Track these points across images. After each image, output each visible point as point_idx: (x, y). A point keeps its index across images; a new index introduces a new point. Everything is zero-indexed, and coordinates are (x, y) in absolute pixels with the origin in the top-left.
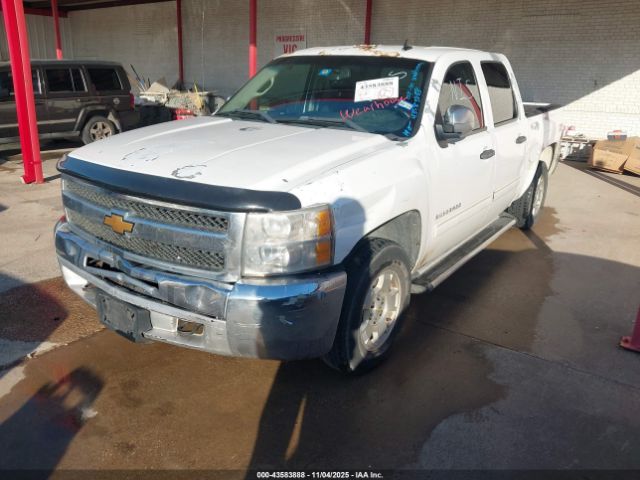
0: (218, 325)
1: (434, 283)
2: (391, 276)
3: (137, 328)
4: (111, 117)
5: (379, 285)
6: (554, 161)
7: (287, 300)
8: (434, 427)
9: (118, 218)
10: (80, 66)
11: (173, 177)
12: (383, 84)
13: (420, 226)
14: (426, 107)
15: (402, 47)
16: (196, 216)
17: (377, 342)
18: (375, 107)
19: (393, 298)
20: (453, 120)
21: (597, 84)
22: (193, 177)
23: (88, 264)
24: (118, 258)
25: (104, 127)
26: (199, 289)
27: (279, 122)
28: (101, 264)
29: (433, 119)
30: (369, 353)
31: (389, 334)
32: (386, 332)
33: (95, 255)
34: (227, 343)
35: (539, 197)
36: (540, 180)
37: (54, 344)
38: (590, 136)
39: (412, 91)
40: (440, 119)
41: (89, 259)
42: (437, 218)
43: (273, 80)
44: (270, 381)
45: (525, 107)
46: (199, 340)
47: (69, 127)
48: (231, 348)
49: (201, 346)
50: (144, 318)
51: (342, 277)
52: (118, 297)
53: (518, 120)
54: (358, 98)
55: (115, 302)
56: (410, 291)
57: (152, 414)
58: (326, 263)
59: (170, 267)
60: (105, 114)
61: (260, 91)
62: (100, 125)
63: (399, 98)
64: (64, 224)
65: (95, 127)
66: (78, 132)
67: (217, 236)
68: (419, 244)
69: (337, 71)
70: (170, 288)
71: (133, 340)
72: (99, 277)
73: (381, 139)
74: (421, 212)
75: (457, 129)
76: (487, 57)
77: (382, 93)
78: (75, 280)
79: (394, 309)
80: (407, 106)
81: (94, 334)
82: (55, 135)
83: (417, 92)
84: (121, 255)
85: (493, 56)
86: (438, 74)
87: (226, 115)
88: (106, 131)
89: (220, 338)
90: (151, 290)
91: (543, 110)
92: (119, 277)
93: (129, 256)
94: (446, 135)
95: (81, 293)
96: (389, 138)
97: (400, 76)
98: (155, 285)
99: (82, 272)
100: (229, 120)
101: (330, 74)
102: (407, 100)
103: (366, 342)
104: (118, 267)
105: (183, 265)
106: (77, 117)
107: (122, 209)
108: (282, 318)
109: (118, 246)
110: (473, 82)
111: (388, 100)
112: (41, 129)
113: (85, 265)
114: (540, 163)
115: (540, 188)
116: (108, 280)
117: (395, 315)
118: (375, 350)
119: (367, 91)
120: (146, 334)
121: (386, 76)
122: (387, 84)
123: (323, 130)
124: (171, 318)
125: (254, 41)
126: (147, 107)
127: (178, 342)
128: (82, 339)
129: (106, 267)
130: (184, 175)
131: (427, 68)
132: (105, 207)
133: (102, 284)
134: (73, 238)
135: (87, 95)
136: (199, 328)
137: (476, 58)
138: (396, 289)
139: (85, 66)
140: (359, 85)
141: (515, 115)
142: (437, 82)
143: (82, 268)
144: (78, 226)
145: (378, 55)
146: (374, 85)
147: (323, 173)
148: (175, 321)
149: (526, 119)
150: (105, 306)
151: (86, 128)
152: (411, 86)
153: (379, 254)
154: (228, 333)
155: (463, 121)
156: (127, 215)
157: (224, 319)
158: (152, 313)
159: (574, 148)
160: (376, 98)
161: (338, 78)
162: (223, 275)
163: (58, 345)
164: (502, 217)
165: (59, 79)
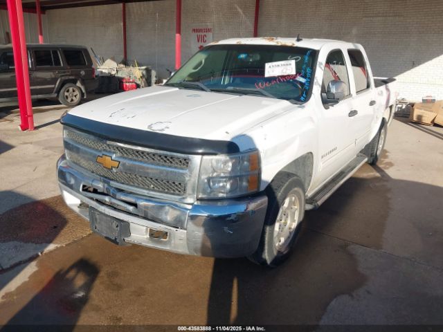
0: (181, 233)
1: (320, 203)
2: (293, 198)
3: (120, 235)
4: (79, 84)
5: (286, 205)
6: (391, 117)
7: (229, 216)
8: (328, 304)
9: (107, 157)
10: (58, 48)
11: (149, 130)
12: (284, 65)
13: (312, 163)
14: (315, 81)
15: (296, 39)
16: (166, 157)
17: (283, 244)
18: (279, 81)
19: (294, 213)
20: (333, 90)
21: (414, 64)
22: (163, 130)
23: (83, 190)
24: (106, 185)
25: (74, 91)
26: (167, 208)
27: (212, 91)
28: (91, 189)
29: (320, 89)
30: (279, 252)
31: (291, 238)
32: (289, 237)
33: (89, 183)
34: (186, 246)
35: (381, 142)
36: (383, 131)
37: (56, 245)
38: (410, 100)
39: (305, 70)
40: (324, 90)
41: (84, 186)
42: (322, 157)
43: (203, 61)
44: (210, 271)
45: (374, 80)
46: (165, 243)
47: (50, 91)
48: (189, 249)
49: (167, 248)
50: (125, 227)
51: (265, 199)
52: (106, 213)
53: (370, 90)
54: (267, 75)
55: (104, 217)
56: (304, 208)
57: (131, 295)
58: (255, 190)
59: (145, 192)
60: (74, 82)
61: (195, 68)
62: (71, 89)
63: (296, 75)
64: (64, 161)
65: (68, 91)
66: (56, 95)
67: (181, 171)
68: (311, 176)
69: (251, 55)
70: (146, 207)
71: (117, 243)
72: (92, 199)
73: (286, 103)
74: (314, 153)
75: (336, 97)
76: (351, 46)
77: (284, 71)
78: (72, 200)
79: (294, 221)
80: (302, 80)
81: (83, 238)
82: (40, 96)
83: (308, 70)
84: (108, 183)
85: (355, 46)
86: (322, 58)
87: (173, 85)
88: (75, 94)
89: (181, 242)
90: (131, 208)
91: (385, 82)
92: (107, 199)
93: (113, 184)
94: (329, 100)
95: (77, 210)
96: (292, 103)
97: (296, 59)
98: (135, 205)
99: (78, 194)
100: (177, 89)
101: (246, 58)
102: (302, 76)
103: (277, 245)
104: (106, 192)
105: (155, 191)
106: (55, 84)
107: (110, 152)
108: (226, 229)
109: (106, 177)
110: (343, 63)
111: (289, 76)
112: (33, 92)
113: (81, 190)
114: (383, 119)
115: (382, 136)
116: (97, 201)
117: (294, 225)
118: (283, 250)
119: (273, 69)
120: (126, 239)
121: (286, 59)
122: (287, 65)
123: (244, 96)
124: (145, 228)
125: (179, 31)
126: (103, 77)
127: (151, 245)
128: (75, 242)
129: (95, 191)
130: (157, 129)
131: (314, 54)
132: (97, 150)
133: (94, 204)
134: (70, 170)
135: (62, 68)
136: (165, 234)
137: (344, 47)
138: (296, 207)
139: (62, 48)
140: (267, 65)
141: (368, 86)
142: (321, 64)
143: (79, 192)
144: (74, 162)
145: (280, 44)
146: (278, 66)
147: (252, 127)
148: (147, 230)
149: (376, 89)
150: (96, 219)
151: (62, 91)
152: (304, 66)
153: (287, 183)
154: (188, 239)
155: (339, 91)
156: (114, 156)
157: (186, 229)
158: (131, 224)
159: (398, 108)
160: (280, 74)
161: (251, 60)
162: (184, 198)
163: (59, 246)
164: (358, 156)
165: (43, 57)
